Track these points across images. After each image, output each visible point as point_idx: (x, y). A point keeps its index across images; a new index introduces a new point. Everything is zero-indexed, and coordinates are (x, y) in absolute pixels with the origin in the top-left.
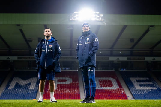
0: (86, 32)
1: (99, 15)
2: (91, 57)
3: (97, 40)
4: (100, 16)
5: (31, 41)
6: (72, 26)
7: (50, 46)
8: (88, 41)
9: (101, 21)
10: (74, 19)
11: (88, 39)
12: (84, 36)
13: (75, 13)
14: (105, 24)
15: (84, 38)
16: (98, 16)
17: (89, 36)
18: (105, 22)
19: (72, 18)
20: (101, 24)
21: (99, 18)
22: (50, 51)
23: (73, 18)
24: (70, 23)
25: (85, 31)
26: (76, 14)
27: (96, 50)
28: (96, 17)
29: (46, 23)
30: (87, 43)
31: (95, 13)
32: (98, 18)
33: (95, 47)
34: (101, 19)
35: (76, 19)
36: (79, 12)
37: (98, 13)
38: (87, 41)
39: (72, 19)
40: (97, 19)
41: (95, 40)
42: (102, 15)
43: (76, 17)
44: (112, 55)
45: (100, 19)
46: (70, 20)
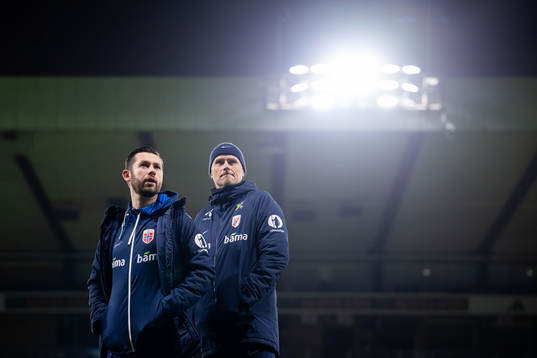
0: (229, 187)
1: (416, 80)
2: (253, 303)
3: (277, 224)
4: (424, 86)
5: (73, 216)
6: (280, 138)
7: (149, 234)
8: (239, 230)
9: (428, 112)
10: (288, 102)
11: (236, 220)
12: (217, 208)
13: (295, 70)
14: (450, 126)
15: (220, 216)
16: (414, 89)
17: (239, 206)
18: (450, 119)
19: (278, 98)
20: (426, 125)
21: (416, 97)
22: (147, 258)
23: (283, 99)
24: (270, 126)
25: (223, 181)
26: (296, 79)
27: (276, 268)
28: (400, 92)
29: (147, 123)
30: (234, 238)
31: (395, 69)
32: (412, 96)
33: (271, 253)
34: (429, 103)
35: (300, 103)
36: (315, 69)
37: (414, 70)
38: (230, 230)
39: (278, 103)
40: (409, 103)
41: (271, 223)
42: (433, 81)
43: (297, 95)
44: (483, 286)
45: (425, 99)
46: (272, 106)
